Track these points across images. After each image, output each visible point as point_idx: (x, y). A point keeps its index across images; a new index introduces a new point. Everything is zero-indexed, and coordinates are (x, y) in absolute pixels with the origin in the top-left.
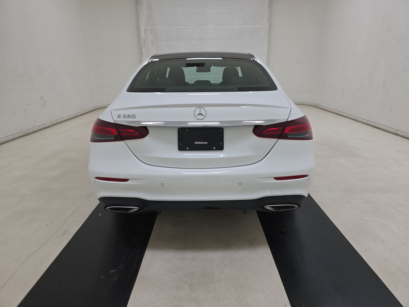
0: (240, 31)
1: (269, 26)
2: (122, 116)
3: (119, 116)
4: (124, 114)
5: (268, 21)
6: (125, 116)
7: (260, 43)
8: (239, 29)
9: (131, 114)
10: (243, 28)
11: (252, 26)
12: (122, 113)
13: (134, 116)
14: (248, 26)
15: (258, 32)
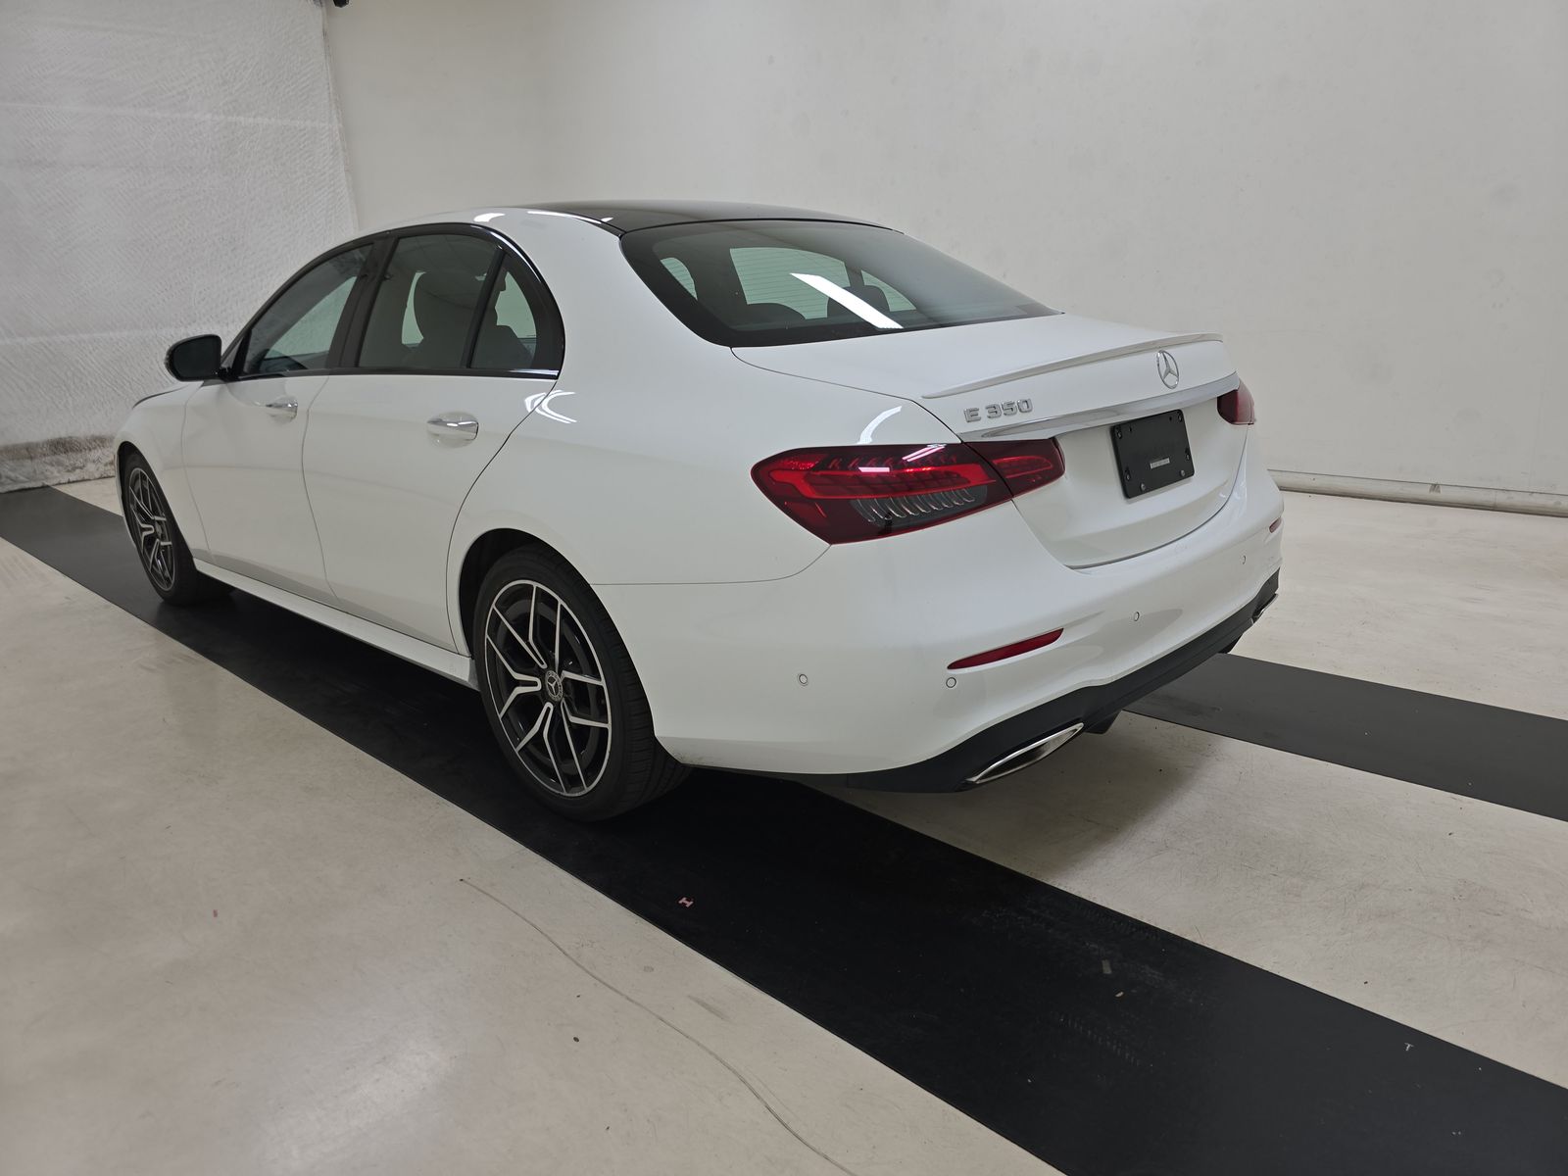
0: (224, 137)
1: (341, 125)
2: (983, 413)
3: (972, 415)
4: (992, 403)
5: (334, 106)
6: (993, 410)
7: (320, 189)
8: (216, 130)
9: (1016, 400)
10: (236, 124)
11: (273, 120)
12: (981, 400)
13: (1026, 405)
14: (254, 117)
15: (301, 147)
